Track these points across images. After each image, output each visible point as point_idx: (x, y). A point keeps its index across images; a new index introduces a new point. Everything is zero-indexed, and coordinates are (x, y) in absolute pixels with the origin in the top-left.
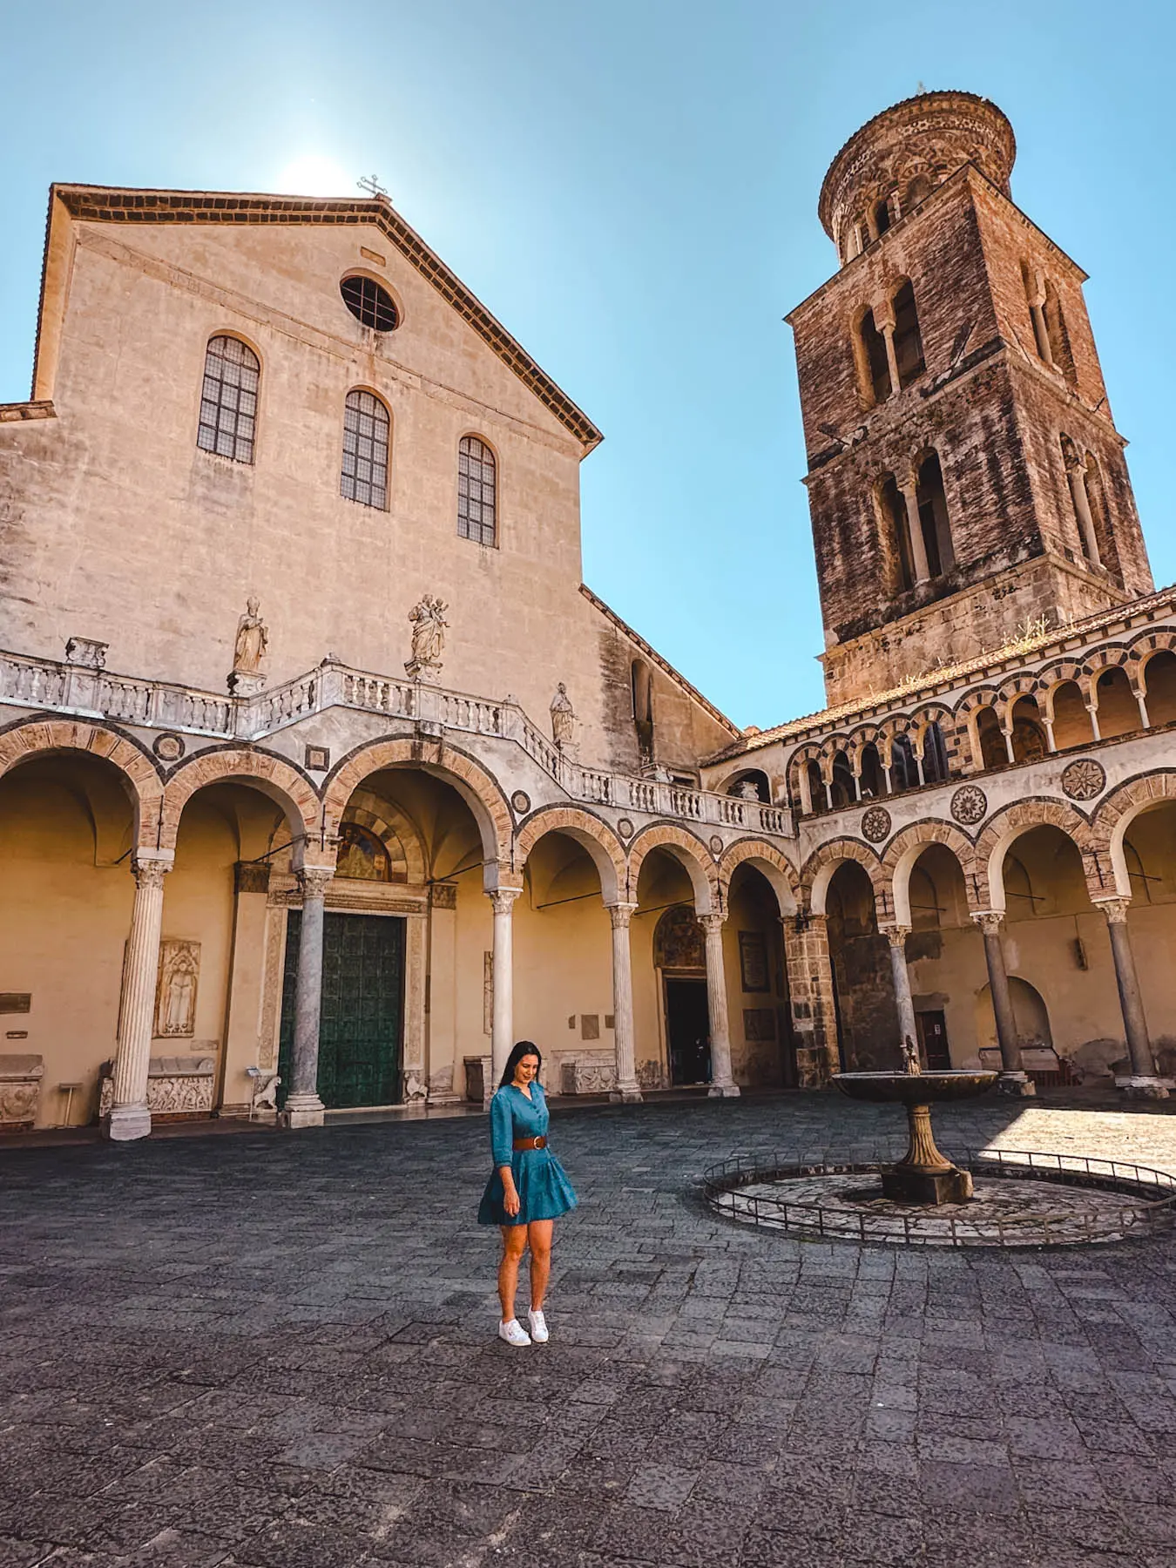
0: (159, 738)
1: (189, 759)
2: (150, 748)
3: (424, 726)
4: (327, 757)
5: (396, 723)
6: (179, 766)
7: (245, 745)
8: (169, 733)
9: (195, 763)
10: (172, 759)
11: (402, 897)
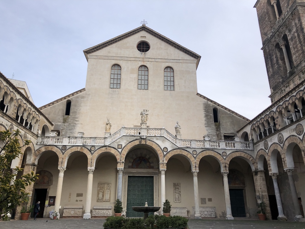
0: (91, 147)
1: (96, 150)
2: (90, 149)
3: (142, 137)
4: (122, 146)
5: (136, 137)
6: (94, 152)
7: (106, 146)
8: (93, 146)
9: (97, 151)
10: (94, 151)
11: (152, 172)
